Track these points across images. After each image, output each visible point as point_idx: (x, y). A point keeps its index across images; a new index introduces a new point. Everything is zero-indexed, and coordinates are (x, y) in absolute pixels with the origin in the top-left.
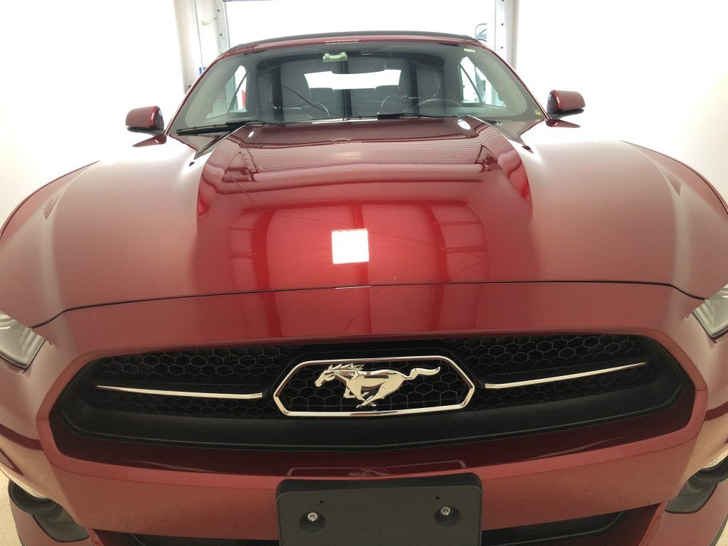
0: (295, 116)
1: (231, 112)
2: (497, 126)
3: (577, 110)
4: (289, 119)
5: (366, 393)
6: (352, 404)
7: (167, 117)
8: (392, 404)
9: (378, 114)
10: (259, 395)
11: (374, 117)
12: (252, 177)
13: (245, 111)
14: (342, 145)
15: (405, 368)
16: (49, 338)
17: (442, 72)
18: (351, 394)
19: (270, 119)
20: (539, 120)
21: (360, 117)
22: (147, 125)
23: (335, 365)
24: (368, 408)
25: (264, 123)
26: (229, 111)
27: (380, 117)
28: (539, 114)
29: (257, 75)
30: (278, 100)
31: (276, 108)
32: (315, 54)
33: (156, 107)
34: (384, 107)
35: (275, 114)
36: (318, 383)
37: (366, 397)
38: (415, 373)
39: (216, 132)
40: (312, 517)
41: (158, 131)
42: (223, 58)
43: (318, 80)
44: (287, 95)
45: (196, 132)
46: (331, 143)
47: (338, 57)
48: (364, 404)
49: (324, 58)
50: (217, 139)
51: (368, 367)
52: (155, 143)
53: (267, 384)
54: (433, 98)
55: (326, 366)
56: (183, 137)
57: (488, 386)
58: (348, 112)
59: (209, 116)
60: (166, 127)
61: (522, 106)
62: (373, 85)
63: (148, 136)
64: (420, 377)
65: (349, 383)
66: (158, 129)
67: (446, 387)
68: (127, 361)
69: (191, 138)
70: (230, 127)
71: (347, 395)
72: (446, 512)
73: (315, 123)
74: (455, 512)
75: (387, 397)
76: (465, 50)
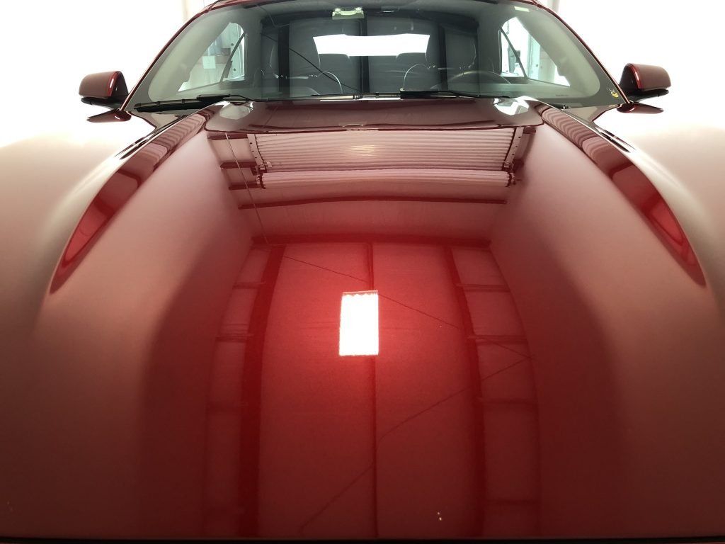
1: (224, 80)
3: (661, 92)
4: (296, 94)
9: (402, 90)
11: (396, 94)
13: (244, 79)
17: (476, 38)
19: (272, 91)
21: (377, 95)
22: (102, 95)
26: (222, 79)
27: (403, 95)
28: (616, 95)
29: (263, 34)
32: (322, 11)
33: (118, 73)
34: (409, 80)
42: (206, 11)
43: (327, 44)
45: (160, 108)
47: (352, 13)
49: (334, 14)
52: (115, 120)
61: (594, 85)
62: (395, 52)
70: (204, 103)
76: (517, 8)
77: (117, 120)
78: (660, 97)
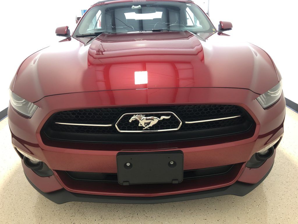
0: (120, 30)
2: (198, 35)
3: (229, 29)
4: (118, 31)
5: (146, 125)
6: (141, 128)
7: (72, 31)
8: (154, 128)
9: (153, 29)
10: (111, 125)
11: (151, 31)
12: (102, 53)
13: (101, 28)
14: (139, 41)
15: (159, 116)
16: (39, 106)
17: (179, 13)
18: (141, 125)
19: (111, 31)
20: (214, 33)
21: (146, 31)
22: (64, 33)
23: (136, 115)
24: (146, 129)
25: (109, 33)
26: (95, 28)
27: (153, 31)
28: (214, 30)
29: (105, 14)
30: (114, 24)
31: (113, 27)
32: (128, 6)
33: (67, 26)
34: (156, 27)
35: (113, 29)
36: (130, 121)
37: (146, 126)
38: (162, 117)
39: (91, 36)
40: (128, 164)
41: (68, 36)
42: (93, 7)
43: (130, 16)
44: (117, 22)
45: (83, 36)
46: (134, 40)
47: (137, 7)
48: (145, 128)
49: (132, 7)
50: (92, 39)
51: (147, 116)
52: (67, 41)
53: (113, 122)
54: (175, 23)
55: (132, 115)
56: (78, 38)
57: (186, 122)
58: (141, 28)
59: (88, 30)
60: (71, 34)
61: (208, 27)
63: (65, 38)
64: (164, 119)
65: (140, 121)
66: (68, 35)
67: (172, 123)
68: (66, 114)
69: (81, 39)
70: (96, 34)
71: (139, 125)
72: (172, 163)
73: (128, 33)
74: (175, 163)
75: (153, 126)
76: (187, 5)
77: (68, 41)
78: (229, 31)
